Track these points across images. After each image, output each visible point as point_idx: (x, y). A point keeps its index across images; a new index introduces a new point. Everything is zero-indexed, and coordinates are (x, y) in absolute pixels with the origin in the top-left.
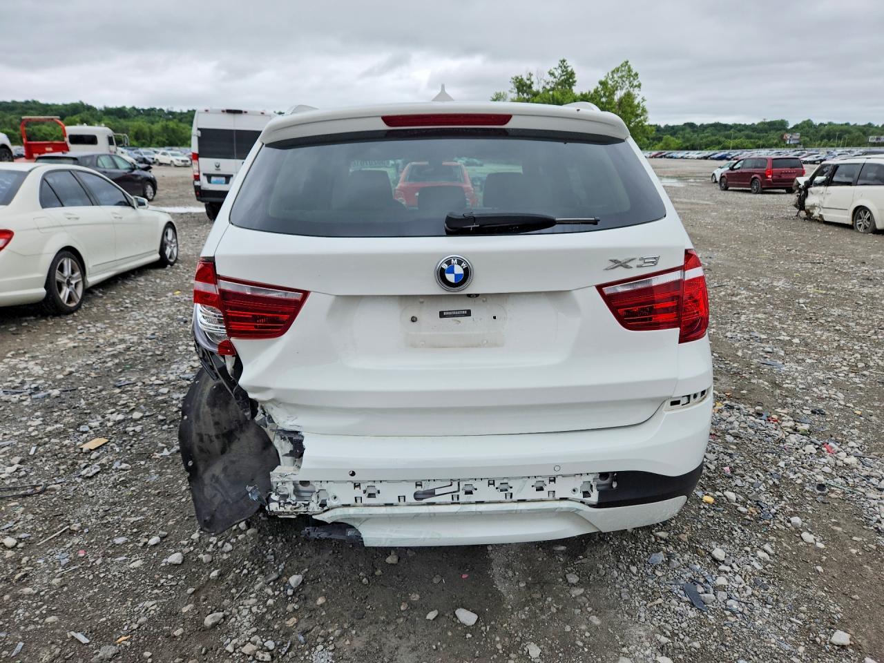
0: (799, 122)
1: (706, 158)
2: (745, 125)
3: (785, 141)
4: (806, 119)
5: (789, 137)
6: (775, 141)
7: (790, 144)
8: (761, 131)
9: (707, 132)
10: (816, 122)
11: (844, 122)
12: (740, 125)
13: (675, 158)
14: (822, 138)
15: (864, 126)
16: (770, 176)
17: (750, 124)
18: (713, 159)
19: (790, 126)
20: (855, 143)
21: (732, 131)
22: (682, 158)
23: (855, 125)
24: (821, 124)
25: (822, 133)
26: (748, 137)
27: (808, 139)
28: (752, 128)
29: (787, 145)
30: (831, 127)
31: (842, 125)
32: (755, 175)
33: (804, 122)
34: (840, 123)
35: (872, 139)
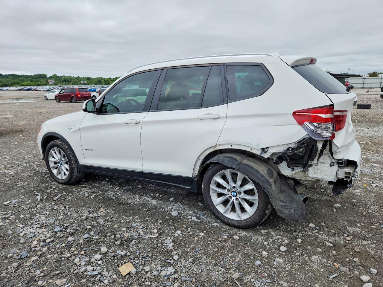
0: (51, 75)
1: (20, 90)
2: (27, 76)
3: (48, 83)
4: (54, 74)
5: (50, 81)
6: (45, 83)
7: (51, 84)
8: (36, 78)
9: (10, 78)
10: (59, 75)
11: (69, 76)
12: (25, 75)
13: (3, 90)
14: (63, 82)
15: (77, 77)
16: (79, 96)
17: (30, 75)
18: (24, 90)
19: (48, 77)
20: (76, 83)
21: (22, 78)
22: (7, 90)
23: (73, 77)
24: (61, 76)
25: (62, 80)
26: (31, 81)
27: (58, 82)
28: (31, 76)
29: (50, 84)
30: (65, 77)
31: (69, 77)
32: (72, 96)
33: (53, 75)
34: (68, 76)
35: (82, 82)
